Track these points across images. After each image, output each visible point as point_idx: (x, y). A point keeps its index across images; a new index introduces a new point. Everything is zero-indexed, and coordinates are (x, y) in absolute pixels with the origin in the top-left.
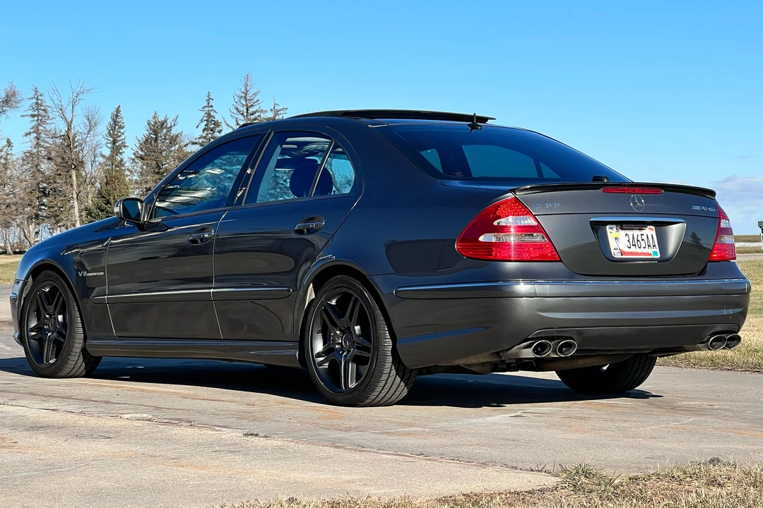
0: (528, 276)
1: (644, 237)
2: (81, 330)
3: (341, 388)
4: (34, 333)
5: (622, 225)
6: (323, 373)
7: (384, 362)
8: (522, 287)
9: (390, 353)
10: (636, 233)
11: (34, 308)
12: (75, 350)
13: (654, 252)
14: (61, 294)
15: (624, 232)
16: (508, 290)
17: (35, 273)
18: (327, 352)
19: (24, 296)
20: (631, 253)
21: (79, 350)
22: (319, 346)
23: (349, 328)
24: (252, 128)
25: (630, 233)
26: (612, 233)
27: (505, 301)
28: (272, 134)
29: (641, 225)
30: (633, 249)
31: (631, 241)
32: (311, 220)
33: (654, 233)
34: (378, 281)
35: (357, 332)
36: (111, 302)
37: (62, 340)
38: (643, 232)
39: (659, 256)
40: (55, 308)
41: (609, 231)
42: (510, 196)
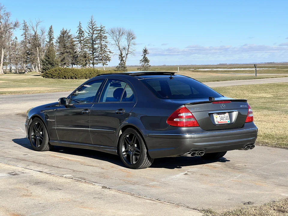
0: (189, 132)
1: (225, 117)
2: (48, 137)
3: (130, 163)
4: (33, 137)
5: (218, 114)
6: (125, 158)
7: (144, 156)
8: (187, 136)
9: (146, 153)
10: (223, 115)
11: (33, 129)
12: (46, 143)
13: (228, 121)
14: (41, 125)
15: (219, 115)
16: (183, 136)
17: (33, 118)
18: (126, 151)
19: (29, 125)
20: (221, 122)
21: (47, 143)
22: (123, 150)
23: (133, 145)
25: (221, 116)
27: (182, 140)
28: (108, 79)
29: (224, 113)
30: (222, 121)
31: (221, 118)
33: (228, 115)
34: (142, 131)
35: (136, 146)
36: (57, 130)
37: (42, 140)
38: (225, 115)
39: (229, 122)
40: (40, 130)
41: (214, 115)
42: (183, 106)
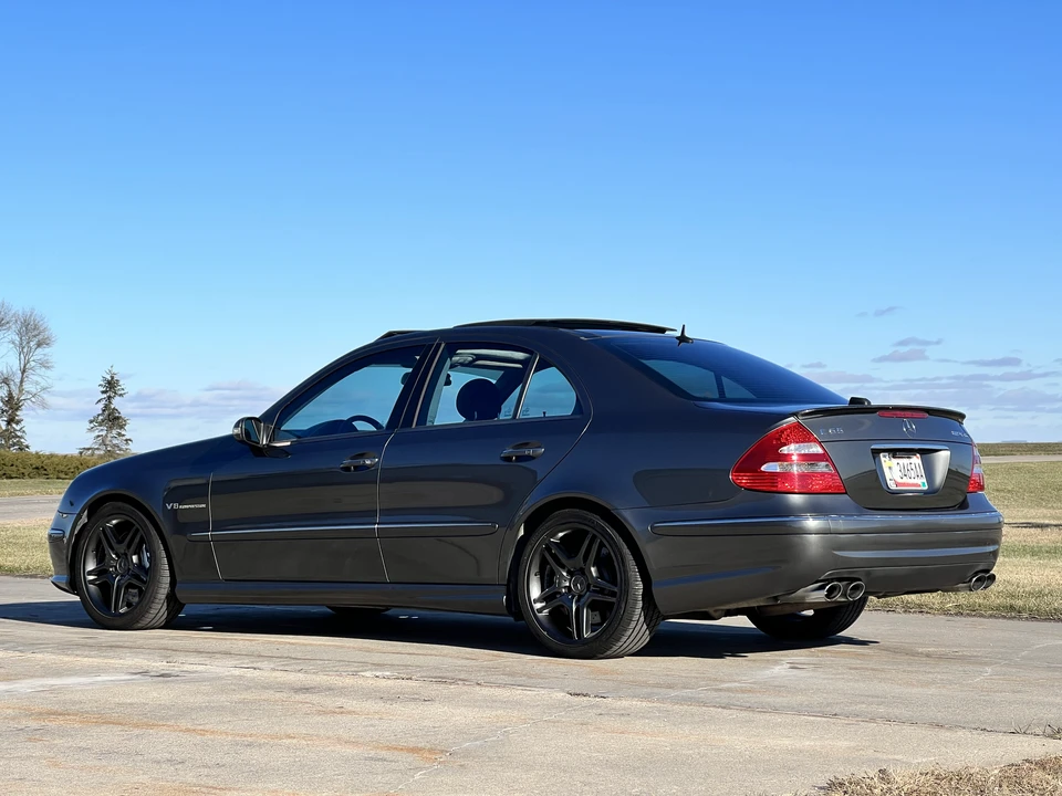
0: (817, 511)
1: (913, 466)
2: (168, 573)
3: (572, 637)
4: (94, 577)
5: (894, 453)
6: (545, 622)
7: (631, 607)
8: (812, 523)
9: (640, 598)
10: (906, 461)
11: (92, 546)
12: (157, 596)
13: (921, 483)
14: (137, 530)
15: (896, 461)
16: (797, 525)
17: (92, 505)
18: (548, 597)
20: (904, 484)
21: (164, 597)
22: (535, 591)
23: (582, 569)
24: (404, 338)
25: (901, 461)
26: (886, 461)
27: (795, 538)
28: (443, 343)
29: (909, 452)
30: (905, 480)
31: (902, 470)
32: (525, 445)
33: (920, 462)
34: (628, 516)
35: (594, 575)
36: (216, 540)
37: (138, 585)
38: (911, 460)
39: (926, 488)
40: (129, 546)
41: (883, 459)
42: (792, 419)
